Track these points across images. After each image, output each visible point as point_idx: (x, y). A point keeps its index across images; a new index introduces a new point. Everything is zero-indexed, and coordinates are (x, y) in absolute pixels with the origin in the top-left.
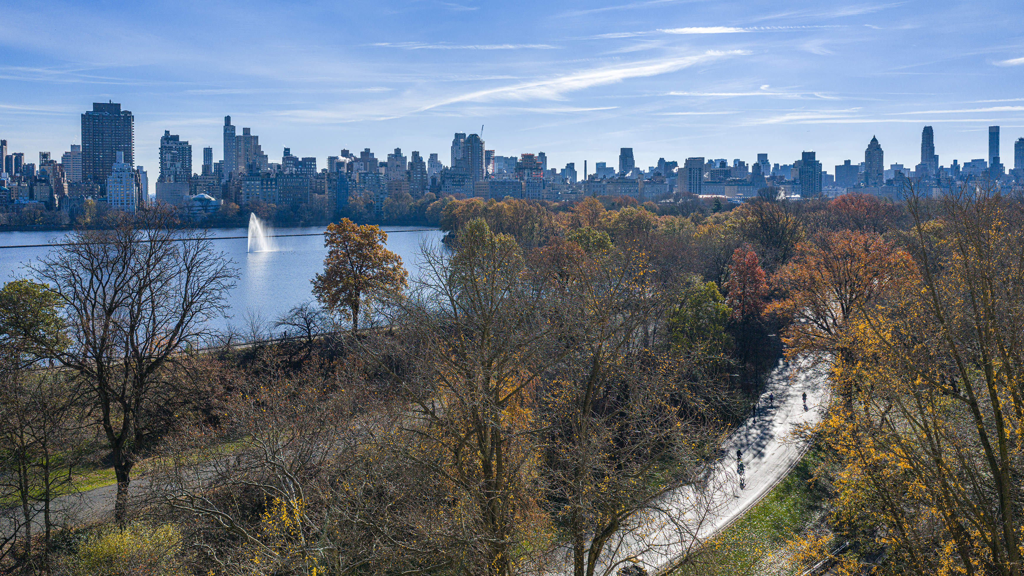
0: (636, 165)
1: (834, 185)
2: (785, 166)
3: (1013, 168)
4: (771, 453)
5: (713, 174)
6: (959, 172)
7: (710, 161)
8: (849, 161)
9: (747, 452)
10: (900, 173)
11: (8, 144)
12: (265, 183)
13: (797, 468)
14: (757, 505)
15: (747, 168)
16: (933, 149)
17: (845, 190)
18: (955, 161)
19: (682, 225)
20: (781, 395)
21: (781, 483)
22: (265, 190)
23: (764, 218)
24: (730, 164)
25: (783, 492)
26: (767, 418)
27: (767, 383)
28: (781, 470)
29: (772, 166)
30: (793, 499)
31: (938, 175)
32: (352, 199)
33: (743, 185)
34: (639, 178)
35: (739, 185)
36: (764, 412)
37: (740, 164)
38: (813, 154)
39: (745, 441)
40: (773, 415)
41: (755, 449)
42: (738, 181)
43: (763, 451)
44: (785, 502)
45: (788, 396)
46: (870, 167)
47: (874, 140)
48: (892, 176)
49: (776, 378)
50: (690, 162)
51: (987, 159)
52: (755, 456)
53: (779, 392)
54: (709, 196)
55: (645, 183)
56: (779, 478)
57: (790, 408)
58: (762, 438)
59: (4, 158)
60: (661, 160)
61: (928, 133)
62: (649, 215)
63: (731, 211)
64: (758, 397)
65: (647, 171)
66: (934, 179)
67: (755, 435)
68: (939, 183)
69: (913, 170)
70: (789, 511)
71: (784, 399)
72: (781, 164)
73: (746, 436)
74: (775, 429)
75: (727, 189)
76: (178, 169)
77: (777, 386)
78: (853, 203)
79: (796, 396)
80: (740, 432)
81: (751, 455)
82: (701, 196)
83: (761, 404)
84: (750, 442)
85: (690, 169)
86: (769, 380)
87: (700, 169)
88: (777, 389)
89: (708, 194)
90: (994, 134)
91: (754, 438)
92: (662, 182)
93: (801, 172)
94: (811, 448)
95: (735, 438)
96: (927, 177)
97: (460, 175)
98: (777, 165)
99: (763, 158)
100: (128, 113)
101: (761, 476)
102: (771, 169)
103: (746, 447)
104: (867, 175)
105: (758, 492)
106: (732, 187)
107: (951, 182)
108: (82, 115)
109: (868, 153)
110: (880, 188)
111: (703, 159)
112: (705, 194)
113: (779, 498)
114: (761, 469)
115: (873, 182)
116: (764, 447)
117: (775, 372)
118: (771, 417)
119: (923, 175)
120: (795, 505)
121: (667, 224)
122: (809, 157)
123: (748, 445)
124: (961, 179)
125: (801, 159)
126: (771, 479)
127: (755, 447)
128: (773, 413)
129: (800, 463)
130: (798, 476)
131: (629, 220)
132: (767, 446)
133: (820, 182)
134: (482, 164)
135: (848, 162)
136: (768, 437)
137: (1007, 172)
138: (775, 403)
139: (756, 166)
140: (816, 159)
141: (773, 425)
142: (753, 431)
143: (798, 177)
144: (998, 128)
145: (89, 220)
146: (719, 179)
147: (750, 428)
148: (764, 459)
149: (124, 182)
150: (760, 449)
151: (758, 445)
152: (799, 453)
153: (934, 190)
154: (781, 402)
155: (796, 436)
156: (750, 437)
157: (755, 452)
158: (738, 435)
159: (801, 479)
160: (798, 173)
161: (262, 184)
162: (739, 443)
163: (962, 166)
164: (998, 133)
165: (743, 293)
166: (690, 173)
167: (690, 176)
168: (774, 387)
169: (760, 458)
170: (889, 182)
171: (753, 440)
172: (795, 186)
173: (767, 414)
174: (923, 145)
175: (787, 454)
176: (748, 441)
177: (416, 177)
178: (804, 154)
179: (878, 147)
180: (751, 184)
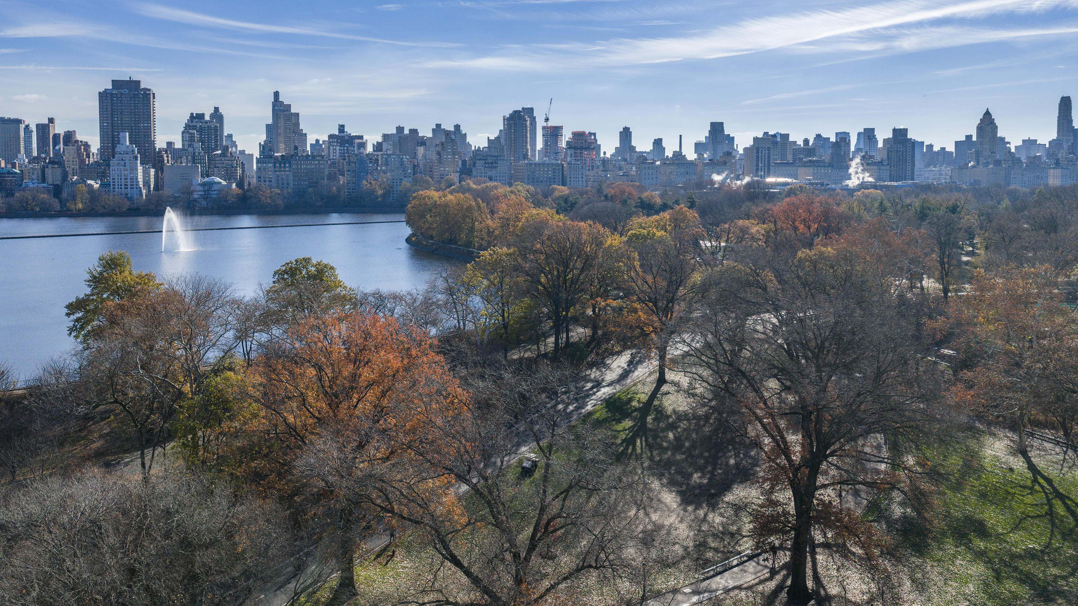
5: (795, 152)
8: (967, 136)
11: (56, 122)
12: (277, 165)
16: (1071, 121)
17: (950, 170)
22: (278, 173)
32: (366, 183)
33: (819, 166)
35: (815, 166)
37: (841, 140)
38: (904, 131)
42: (816, 161)
46: (981, 144)
47: (987, 114)
50: (759, 140)
54: (779, 180)
55: (705, 164)
59: (51, 136)
61: (1065, 104)
68: (1057, 163)
75: (801, 171)
76: (197, 150)
82: (770, 180)
85: (758, 149)
87: (769, 149)
89: (778, 177)
93: (890, 152)
97: (493, 156)
99: (868, 133)
100: (146, 90)
104: (978, 154)
106: (807, 169)
108: (100, 93)
109: (980, 129)
112: (775, 177)
115: (985, 161)
122: (899, 134)
125: (891, 136)
133: (913, 163)
134: (526, 143)
143: (885, 157)
145: (80, 206)
149: (128, 165)
153: (1052, 171)
160: (887, 152)
161: (275, 167)
166: (758, 153)
167: (758, 157)
172: (882, 168)
174: (1059, 117)
177: (447, 158)
178: (895, 130)
179: (992, 122)
180: (831, 165)
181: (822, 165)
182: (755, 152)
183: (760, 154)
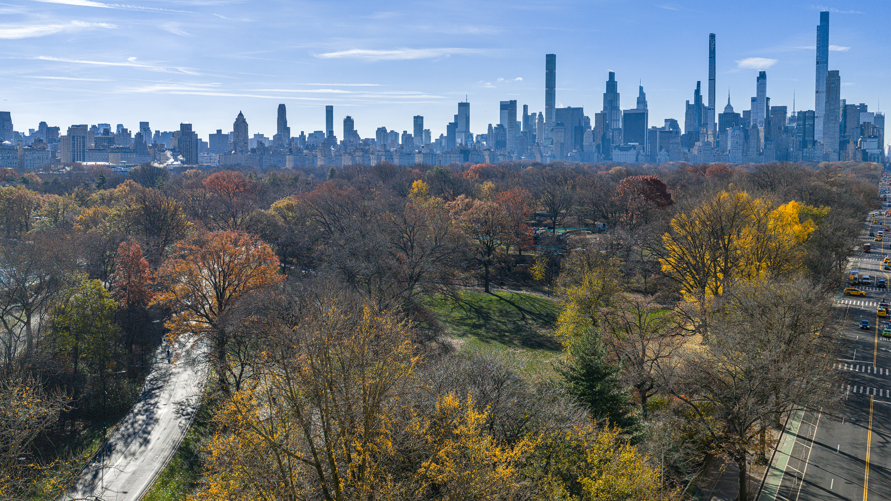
0: (15, 129)
1: (209, 151)
2: (165, 133)
3: (342, 139)
4: (156, 438)
5: (97, 141)
6: (305, 142)
7: (94, 127)
8: (221, 131)
9: (134, 442)
10: (261, 143)
13: (180, 449)
14: (145, 497)
15: (130, 134)
16: (286, 122)
17: (218, 156)
18: (302, 133)
19: (66, 207)
20: (165, 374)
21: (166, 467)
23: (147, 203)
24: (114, 130)
25: (168, 476)
26: (152, 401)
27: (152, 364)
28: (166, 454)
29: (153, 133)
30: (177, 482)
31: (290, 144)
33: (126, 152)
34: (18, 145)
35: (123, 152)
36: (149, 395)
37: (123, 131)
38: (190, 125)
39: (131, 430)
40: (157, 396)
41: (141, 437)
42: (123, 148)
43: (149, 437)
44: (170, 486)
45: (170, 374)
46: (237, 137)
47: (241, 114)
48: (255, 146)
49: (160, 357)
50: (74, 130)
51: (325, 131)
52: (141, 445)
53: (163, 371)
54: (94, 163)
55: (25, 150)
56: (164, 463)
57: (173, 387)
58: (148, 424)
60: (43, 125)
61: (282, 109)
62: (31, 194)
63: (115, 188)
64: (144, 380)
65: (27, 134)
66: (287, 148)
67: (140, 422)
68: (291, 151)
69: (271, 138)
70: (173, 495)
71: (168, 378)
72: (162, 131)
73: (132, 424)
74: (160, 412)
75: (111, 155)
77: (160, 365)
78: (224, 180)
79: (179, 373)
80: (127, 422)
81: (138, 444)
82: (85, 163)
83: (147, 387)
84: (136, 431)
85: (73, 137)
86: (154, 360)
87: (84, 138)
88: (160, 369)
89: (92, 161)
90: (329, 111)
91: (140, 425)
92: (44, 149)
93: (180, 142)
94: (191, 425)
95: (123, 429)
96: (282, 146)
98: (157, 132)
99: (144, 126)
101: (148, 465)
102: (153, 135)
103: (133, 437)
104: (235, 144)
105: (146, 483)
106: (116, 154)
107: (300, 150)
109: (236, 125)
110: (246, 155)
111: (86, 126)
112: (89, 161)
113: (165, 484)
114: (148, 457)
115: (240, 149)
116: (149, 433)
117: (159, 351)
118: (156, 399)
119: (279, 144)
120: (178, 487)
121: (51, 204)
122: (186, 128)
123: (135, 433)
124: (307, 148)
125: (179, 129)
126: (157, 466)
127: (141, 435)
128: (158, 394)
129: (183, 443)
130: (181, 457)
131: (8, 200)
132: (152, 432)
133: (197, 151)
135: (219, 131)
136: (152, 421)
137: (339, 143)
138: (160, 383)
139: (138, 135)
140: (193, 130)
141: (158, 408)
142: (139, 417)
143: (177, 145)
144: (332, 107)
146: (104, 146)
147: (137, 414)
148: (150, 446)
150: (145, 435)
151: (144, 432)
152: (182, 433)
154: (164, 381)
155: (179, 415)
156: (136, 425)
157: (141, 440)
158: (125, 424)
159: (184, 460)
160: (177, 142)
162: (125, 433)
163: (307, 136)
164: (332, 111)
165: (129, 283)
166: (73, 140)
167: (73, 143)
168: (158, 367)
169: (146, 446)
170: (253, 151)
171: (139, 427)
173: (151, 397)
174: (278, 119)
175: (171, 436)
176: (134, 429)
178: (182, 125)
179: (244, 121)
180: (135, 151)
181: (128, 151)
182: (71, 139)
183: (76, 142)
